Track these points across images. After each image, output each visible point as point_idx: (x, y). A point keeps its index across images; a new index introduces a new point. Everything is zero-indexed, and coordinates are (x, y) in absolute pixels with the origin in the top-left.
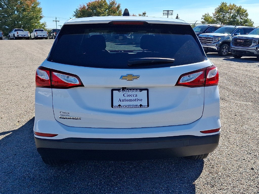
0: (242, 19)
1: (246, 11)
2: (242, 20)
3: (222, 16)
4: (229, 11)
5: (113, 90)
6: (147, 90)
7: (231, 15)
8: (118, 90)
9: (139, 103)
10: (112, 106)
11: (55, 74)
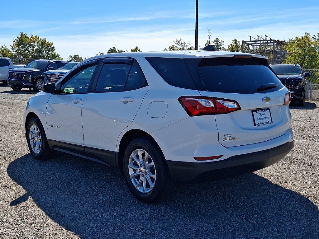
0: (48, 53)
1: (52, 45)
2: (48, 55)
3: (23, 49)
4: (32, 44)
5: (252, 111)
6: (269, 109)
7: (35, 49)
8: (255, 111)
9: (267, 120)
10: (255, 125)
11: (218, 101)
